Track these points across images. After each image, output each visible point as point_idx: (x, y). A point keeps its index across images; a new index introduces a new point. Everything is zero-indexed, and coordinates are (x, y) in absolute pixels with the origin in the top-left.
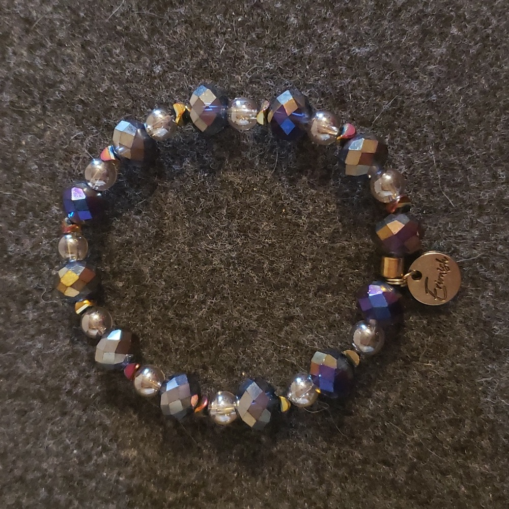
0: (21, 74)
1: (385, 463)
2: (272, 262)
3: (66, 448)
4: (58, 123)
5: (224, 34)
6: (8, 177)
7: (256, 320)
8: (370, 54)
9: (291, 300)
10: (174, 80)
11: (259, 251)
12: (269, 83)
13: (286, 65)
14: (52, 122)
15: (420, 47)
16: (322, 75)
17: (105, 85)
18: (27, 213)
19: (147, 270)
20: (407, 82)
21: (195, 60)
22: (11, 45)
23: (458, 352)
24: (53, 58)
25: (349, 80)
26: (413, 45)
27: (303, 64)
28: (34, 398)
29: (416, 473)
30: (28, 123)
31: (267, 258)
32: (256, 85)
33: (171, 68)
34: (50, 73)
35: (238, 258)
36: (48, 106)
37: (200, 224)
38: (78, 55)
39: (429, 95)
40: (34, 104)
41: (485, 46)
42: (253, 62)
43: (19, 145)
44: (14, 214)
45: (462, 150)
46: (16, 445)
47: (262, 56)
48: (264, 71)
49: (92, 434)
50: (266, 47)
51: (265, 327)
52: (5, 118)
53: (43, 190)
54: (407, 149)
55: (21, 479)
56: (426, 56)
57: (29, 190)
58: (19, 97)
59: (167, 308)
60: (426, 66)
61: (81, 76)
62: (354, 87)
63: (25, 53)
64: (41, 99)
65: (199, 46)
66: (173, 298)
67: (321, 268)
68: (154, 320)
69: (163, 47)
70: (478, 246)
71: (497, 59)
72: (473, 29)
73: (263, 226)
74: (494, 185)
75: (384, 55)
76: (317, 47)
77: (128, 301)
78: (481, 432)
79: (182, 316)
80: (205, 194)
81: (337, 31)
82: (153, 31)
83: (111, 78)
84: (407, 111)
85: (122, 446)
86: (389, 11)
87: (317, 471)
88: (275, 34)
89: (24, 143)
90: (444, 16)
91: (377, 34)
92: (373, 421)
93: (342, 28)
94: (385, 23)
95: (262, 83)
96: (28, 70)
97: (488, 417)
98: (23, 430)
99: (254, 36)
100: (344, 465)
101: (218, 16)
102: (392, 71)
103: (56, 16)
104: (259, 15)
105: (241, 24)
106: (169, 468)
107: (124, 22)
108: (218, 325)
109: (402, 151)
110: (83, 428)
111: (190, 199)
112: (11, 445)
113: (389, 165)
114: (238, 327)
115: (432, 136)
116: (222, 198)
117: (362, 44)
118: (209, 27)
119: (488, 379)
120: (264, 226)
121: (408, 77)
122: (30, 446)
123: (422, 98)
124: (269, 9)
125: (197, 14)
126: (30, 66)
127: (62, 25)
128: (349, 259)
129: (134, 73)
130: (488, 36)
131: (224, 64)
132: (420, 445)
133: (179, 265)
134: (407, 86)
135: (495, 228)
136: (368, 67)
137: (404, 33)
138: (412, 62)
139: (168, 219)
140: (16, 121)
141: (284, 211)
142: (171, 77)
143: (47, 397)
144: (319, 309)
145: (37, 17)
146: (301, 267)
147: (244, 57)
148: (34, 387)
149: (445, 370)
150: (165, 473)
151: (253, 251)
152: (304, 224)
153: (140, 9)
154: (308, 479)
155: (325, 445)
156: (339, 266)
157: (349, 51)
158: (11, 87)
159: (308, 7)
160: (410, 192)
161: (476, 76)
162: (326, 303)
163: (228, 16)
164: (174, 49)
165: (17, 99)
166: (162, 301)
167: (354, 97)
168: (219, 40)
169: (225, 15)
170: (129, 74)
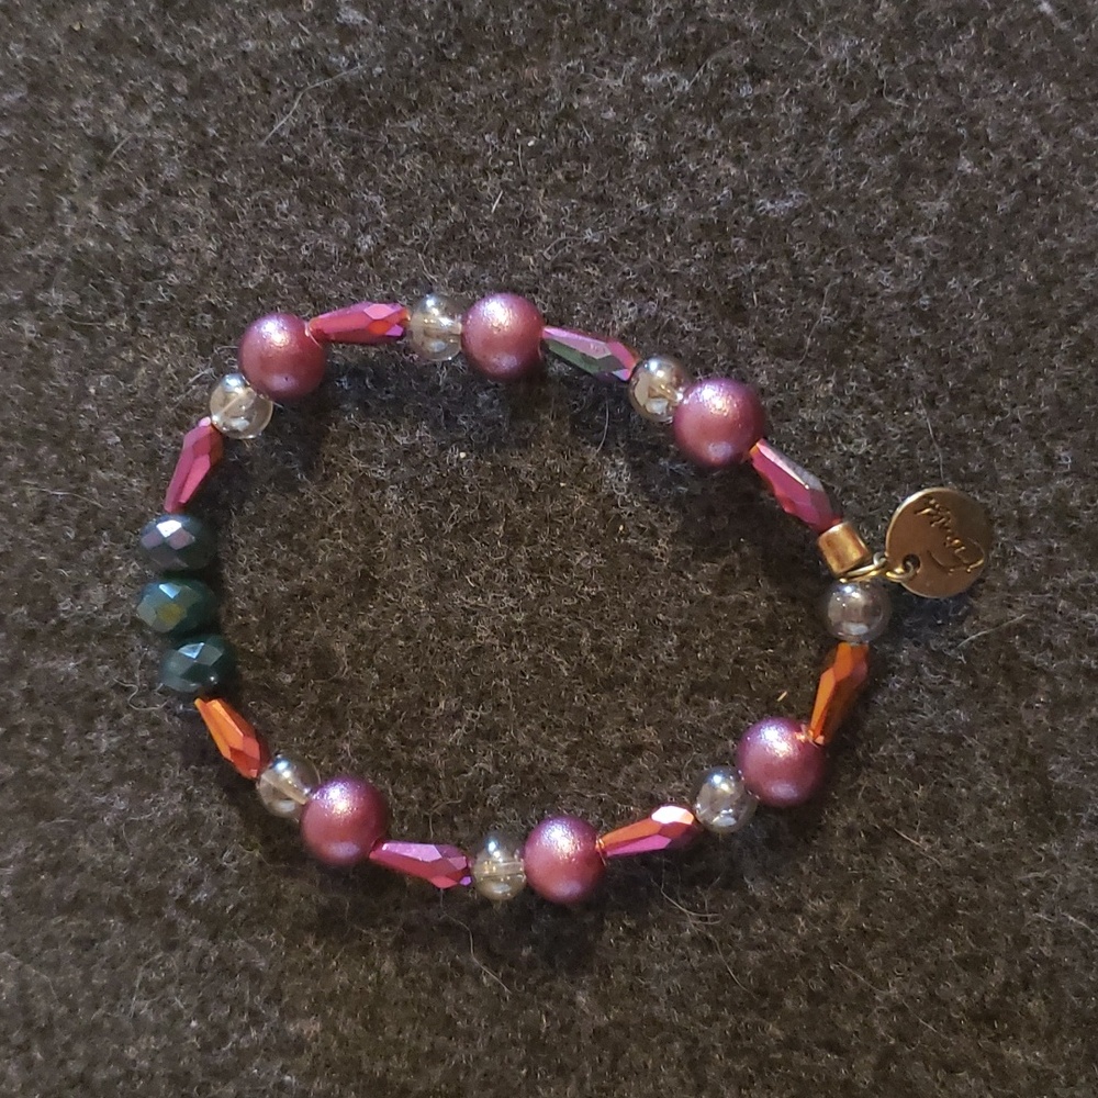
0: (87, 251)
1: (832, 1047)
2: (597, 634)
3: (176, 1016)
4: (163, 351)
5: (500, 172)
6: (60, 459)
7: (567, 753)
8: (794, 213)
9: (637, 711)
10: (398, 264)
11: (572, 611)
12: (590, 270)
13: (624, 235)
14: (151, 349)
15: (895, 198)
16: (698, 256)
17: (260, 274)
18: (98, 532)
19: (340, 649)
20: (869, 270)
21: (441, 225)
22: (67, 191)
23: (980, 818)
24: (153, 220)
25: (752, 265)
26: (882, 195)
27: (660, 234)
28: (110, 913)
29: (893, 1068)
30: (102, 350)
31: (589, 626)
32: (563, 274)
33: (392, 240)
34: (147, 250)
35: (527, 625)
36: (143, 316)
37: (451, 555)
38: (204, 213)
39: (915, 294)
40: (113, 312)
41: (1028, 196)
42: (558, 229)
43: (83, 395)
44: (72, 536)
45: (984, 407)
46: (73, 1011)
47: (577, 215)
48: (582, 247)
49: (229, 990)
50: (584, 198)
51: (585, 766)
52: (55, 341)
53: (131, 485)
54: (870, 403)
55: (83, 1081)
56: (908, 217)
57: (103, 487)
58: (83, 298)
59: (382, 728)
60: (908, 237)
61: (209, 256)
62: (764, 279)
63: (95, 209)
64: (128, 302)
65: (450, 197)
66: (396, 707)
67: (697, 646)
68: (355, 752)
69: (377, 199)
70: (1017, 601)
71: (1054, 221)
72: (1003, 161)
73: (578, 560)
74: (1048, 478)
75: (822, 214)
76: (687, 199)
77: (302, 713)
78: (1026, 984)
79: (414, 745)
80: (462, 495)
81: (728, 166)
82: (355, 166)
83: (272, 261)
84: (870, 327)
85: (290, 1013)
86: (833, 125)
87: (692, 1064)
88: (601, 173)
89: (92, 391)
90: (943, 135)
91: (809, 174)
92: (804, 960)
93: (738, 160)
94: (825, 150)
95: (576, 271)
96: (102, 243)
97: (1041, 952)
98: (87, 979)
99: (560, 176)
100: (746, 1051)
101: (487, 137)
102: (837, 246)
103: (157, 134)
104: (569, 133)
105: (534, 152)
106: (388, 1058)
107: (297, 148)
108: (486, 763)
109: (861, 408)
110: (209, 976)
111: (430, 504)
112: (63, 1010)
113: (836, 437)
114: (529, 766)
115: (921, 378)
116: (495, 503)
117: (779, 193)
118: (471, 157)
119: (1039, 874)
120: (581, 558)
121: (873, 259)
122: (101, 1011)
123: (900, 301)
124: (590, 123)
125: (446, 131)
126: (105, 235)
127: (171, 153)
128: (754, 628)
129: (318, 250)
130: (1034, 176)
131: (498, 233)
132: (901, 1009)
133: (408, 638)
134: (870, 278)
135: (1050, 565)
136: (791, 238)
137: (862, 169)
138: (879, 228)
139: (386, 545)
140: (76, 346)
141: (621, 528)
142: (392, 259)
143: (136, 912)
144: (694, 730)
145: (119, 135)
146: (657, 645)
147: (539, 218)
148: (110, 890)
149: (952, 856)
150: (379, 1069)
151: (558, 611)
152: (662, 555)
153: (329, 121)
154: (673, 1081)
155: (707, 1010)
156: (734, 642)
157: (752, 207)
158: (67, 277)
159: (669, 117)
160: (877, 492)
161: (1011, 256)
162: (708, 717)
163: (506, 138)
164: (397, 202)
165: (79, 302)
166: (372, 712)
167: (764, 299)
168: (490, 184)
169: (501, 133)
170: (306, 253)
